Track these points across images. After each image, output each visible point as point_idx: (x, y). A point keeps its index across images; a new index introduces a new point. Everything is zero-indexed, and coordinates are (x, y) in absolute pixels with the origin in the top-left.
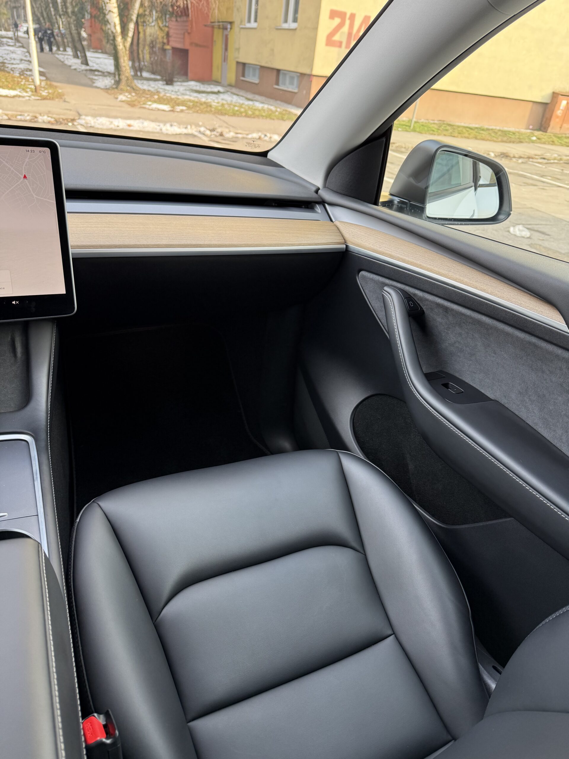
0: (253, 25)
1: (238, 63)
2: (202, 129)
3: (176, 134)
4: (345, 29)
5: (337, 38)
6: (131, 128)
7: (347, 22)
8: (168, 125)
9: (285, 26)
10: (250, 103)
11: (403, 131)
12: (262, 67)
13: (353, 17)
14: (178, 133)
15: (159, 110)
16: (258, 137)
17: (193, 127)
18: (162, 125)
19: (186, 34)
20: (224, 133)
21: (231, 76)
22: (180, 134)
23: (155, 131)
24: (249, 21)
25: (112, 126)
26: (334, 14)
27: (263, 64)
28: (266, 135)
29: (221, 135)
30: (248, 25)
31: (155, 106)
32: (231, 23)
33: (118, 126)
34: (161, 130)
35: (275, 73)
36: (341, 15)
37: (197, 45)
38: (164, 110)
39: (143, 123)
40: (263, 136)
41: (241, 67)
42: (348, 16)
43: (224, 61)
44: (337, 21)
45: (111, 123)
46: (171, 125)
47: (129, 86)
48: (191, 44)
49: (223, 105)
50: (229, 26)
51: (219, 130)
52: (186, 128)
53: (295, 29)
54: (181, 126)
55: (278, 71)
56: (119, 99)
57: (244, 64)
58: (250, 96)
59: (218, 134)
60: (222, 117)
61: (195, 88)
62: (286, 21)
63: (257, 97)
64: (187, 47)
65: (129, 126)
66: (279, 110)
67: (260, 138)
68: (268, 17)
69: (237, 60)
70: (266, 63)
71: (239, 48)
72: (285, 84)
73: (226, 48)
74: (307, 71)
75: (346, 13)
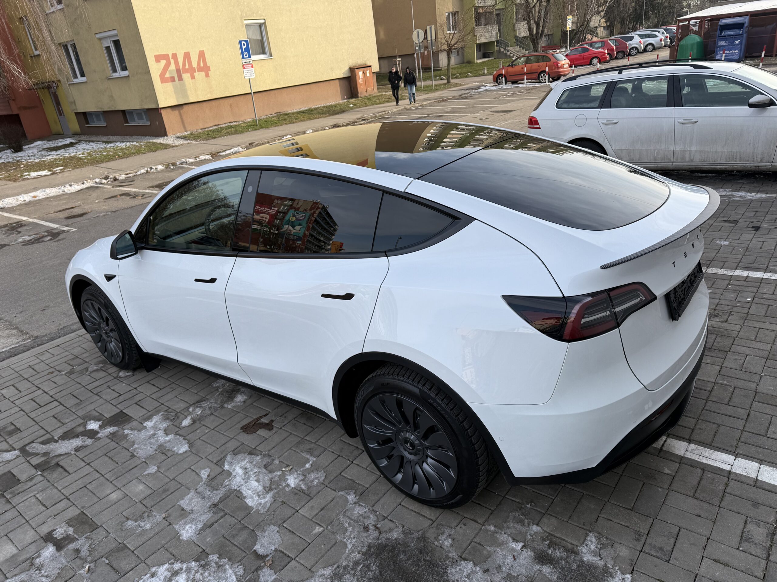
0: (81, 79)
1: (76, 114)
2: (97, 180)
3: (79, 191)
4: (173, 67)
5: (167, 75)
6: (37, 198)
7: (172, 61)
8: (68, 186)
9: (116, 75)
10: (112, 145)
11: (252, 130)
13: (175, 56)
14: (79, 189)
15: (41, 176)
16: (145, 172)
17: (89, 181)
18: (63, 188)
19: (11, 101)
20: (117, 177)
21: (74, 125)
22: (81, 190)
23: (59, 194)
24: (75, 77)
25: (19, 202)
26: (158, 58)
27: (105, 110)
28: (151, 168)
29: (115, 179)
30: (75, 81)
31: (33, 174)
32: (56, 83)
33: (25, 201)
34: (64, 191)
35: (121, 115)
36: (165, 57)
37: (25, 108)
38: (46, 176)
39: (45, 191)
40: (149, 170)
41: (82, 117)
42: (170, 57)
43: (61, 115)
44: (163, 62)
45: (17, 199)
46: (71, 186)
48: (19, 108)
49: (89, 154)
50: (54, 85)
51: (111, 176)
52: (83, 184)
53: (128, 76)
54: (79, 184)
55: (124, 112)
57: (84, 114)
58: (105, 139)
59: (112, 180)
60: (102, 165)
62: (115, 71)
63: (111, 138)
64: (16, 112)
65: (34, 197)
66: (142, 144)
67: (147, 172)
68: (95, 72)
69: (76, 111)
70: (109, 108)
71: (74, 101)
72: (135, 121)
73: (58, 103)
74: (153, 106)
75: (168, 55)
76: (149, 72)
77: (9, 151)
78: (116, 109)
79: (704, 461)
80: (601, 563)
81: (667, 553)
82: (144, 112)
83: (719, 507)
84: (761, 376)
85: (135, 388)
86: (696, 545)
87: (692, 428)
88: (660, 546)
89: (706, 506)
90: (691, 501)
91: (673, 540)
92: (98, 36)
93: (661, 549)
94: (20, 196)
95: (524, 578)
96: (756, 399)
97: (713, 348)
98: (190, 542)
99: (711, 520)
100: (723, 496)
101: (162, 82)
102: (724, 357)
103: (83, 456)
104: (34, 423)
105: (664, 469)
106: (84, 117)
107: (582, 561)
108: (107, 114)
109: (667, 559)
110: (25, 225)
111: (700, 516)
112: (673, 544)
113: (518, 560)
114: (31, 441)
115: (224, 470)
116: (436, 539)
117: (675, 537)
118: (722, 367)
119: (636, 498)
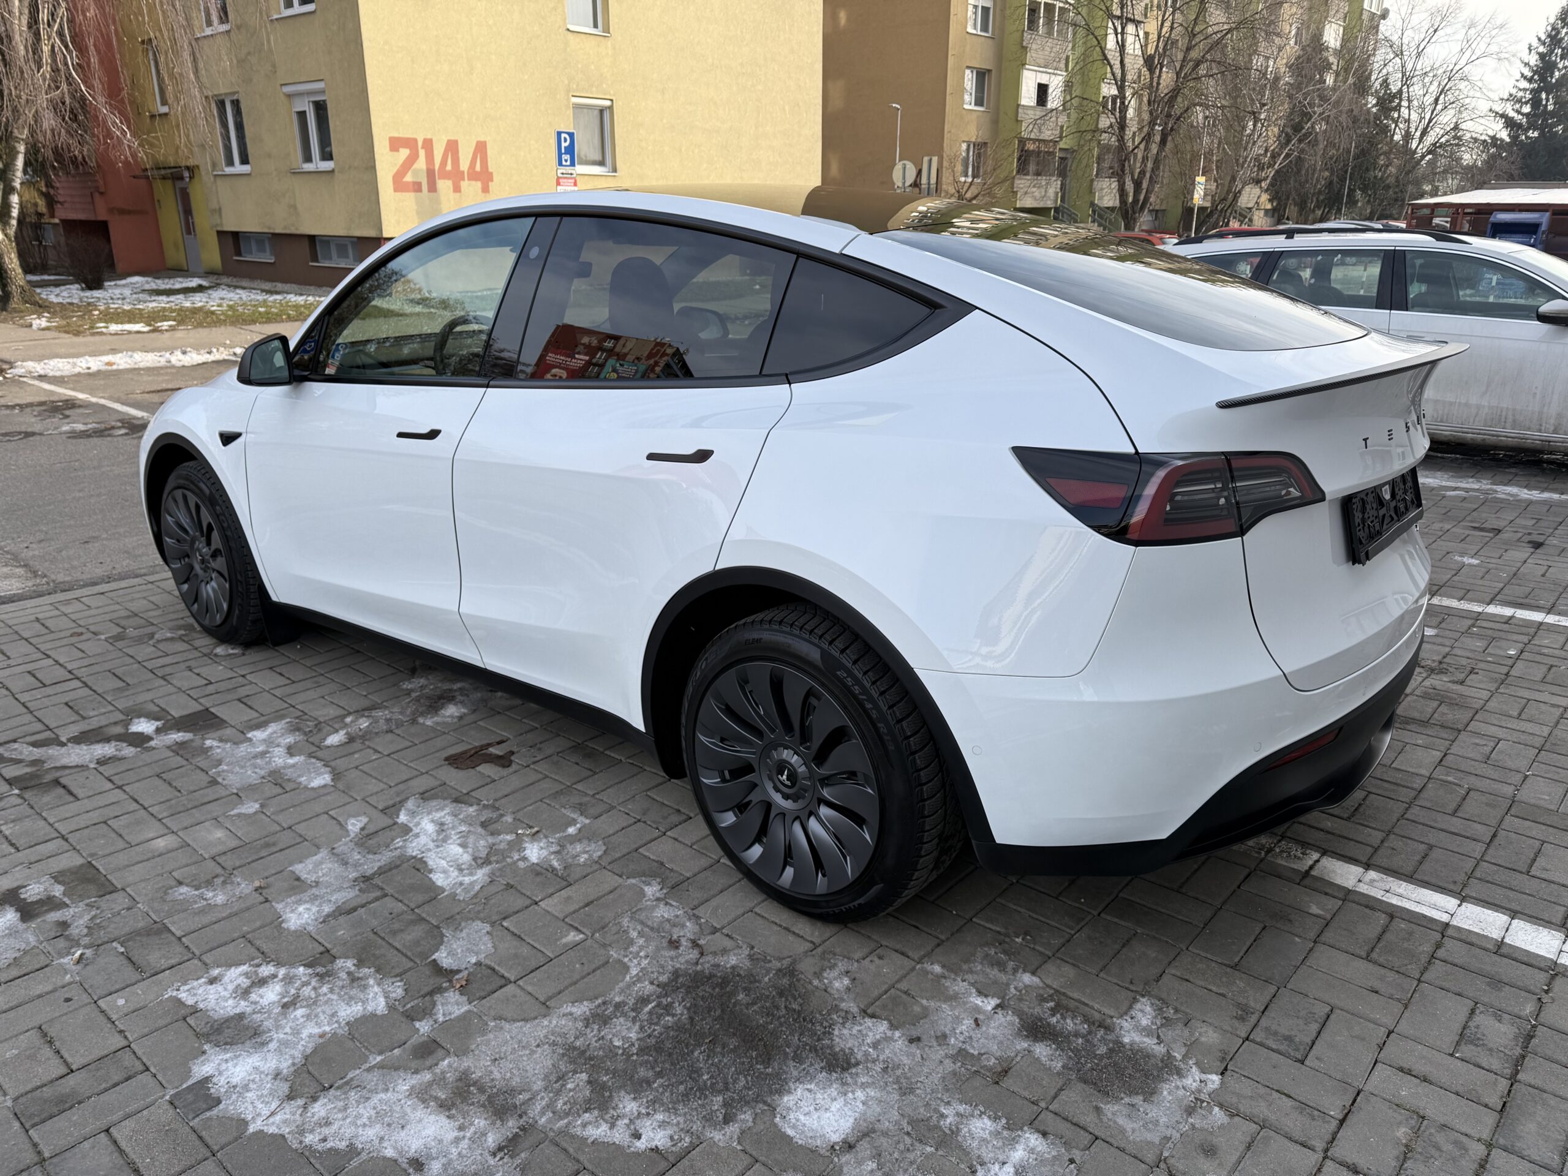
0: (239, 168)
1: (220, 233)
3: (199, 365)
4: (421, 164)
5: (409, 178)
6: (115, 367)
7: (422, 153)
8: (178, 353)
9: (308, 167)
10: (279, 297)
12: (275, 235)
13: (428, 144)
14: (200, 362)
15: (130, 332)
17: (222, 349)
18: (167, 355)
19: (96, 195)
21: (212, 255)
22: (204, 363)
23: (158, 365)
24: (230, 163)
25: (77, 370)
26: (395, 144)
27: (277, 231)
30: (229, 170)
31: (114, 327)
32: (191, 170)
33: (89, 368)
34: (169, 362)
35: (306, 244)
36: (409, 143)
37: (122, 212)
38: (138, 332)
41: (230, 240)
42: (420, 144)
43: (189, 233)
44: (404, 153)
45: (75, 365)
46: (184, 353)
47: (26, 302)
48: (111, 211)
49: (230, 307)
50: (186, 174)
52: (210, 353)
53: (333, 171)
54: (202, 351)
55: (312, 238)
56: (35, 326)
57: (236, 235)
58: (267, 286)
60: (252, 327)
61: (147, 287)
62: (308, 158)
63: (280, 286)
64: (102, 217)
65: (109, 364)
68: (269, 156)
69: (219, 229)
70: (285, 228)
71: (220, 209)
72: (330, 259)
73: (188, 211)
74: (371, 233)
75: (415, 140)
76: (374, 168)
77: (77, 286)
78: (298, 232)
79: (1395, 901)
80: (1160, 1050)
81: (1302, 1048)
82: (353, 243)
83: (1419, 980)
84: (1526, 777)
85: (243, 676)
86: (1363, 1039)
87: (1376, 846)
88: (1287, 1033)
89: (1391, 976)
90: (1362, 965)
91: (1315, 1027)
92: (287, 89)
93: (1289, 1039)
94: (81, 359)
95: (993, 1060)
96: (1513, 811)
97: (1431, 721)
98: (302, 934)
99: (1399, 1000)
100: (1429, 963)
101: (396, 190)
102: (1451, 738)
103: (112, 772)
104: (25, 710)
105: (1310, 907)
106: (233, 240)
107: (1119, 1043)
108: (279, 240)
109: (1299, 1057)
110: (80, 406)
111: (1377, 992)
112: (1315, 1034)
113: (984, 1029)
114: (10, 738)
115: (395, 823)
116: (818, 975)
117: (1321, 1021)
118: (1446, 755)
119: (1245, 949)
